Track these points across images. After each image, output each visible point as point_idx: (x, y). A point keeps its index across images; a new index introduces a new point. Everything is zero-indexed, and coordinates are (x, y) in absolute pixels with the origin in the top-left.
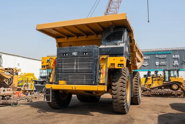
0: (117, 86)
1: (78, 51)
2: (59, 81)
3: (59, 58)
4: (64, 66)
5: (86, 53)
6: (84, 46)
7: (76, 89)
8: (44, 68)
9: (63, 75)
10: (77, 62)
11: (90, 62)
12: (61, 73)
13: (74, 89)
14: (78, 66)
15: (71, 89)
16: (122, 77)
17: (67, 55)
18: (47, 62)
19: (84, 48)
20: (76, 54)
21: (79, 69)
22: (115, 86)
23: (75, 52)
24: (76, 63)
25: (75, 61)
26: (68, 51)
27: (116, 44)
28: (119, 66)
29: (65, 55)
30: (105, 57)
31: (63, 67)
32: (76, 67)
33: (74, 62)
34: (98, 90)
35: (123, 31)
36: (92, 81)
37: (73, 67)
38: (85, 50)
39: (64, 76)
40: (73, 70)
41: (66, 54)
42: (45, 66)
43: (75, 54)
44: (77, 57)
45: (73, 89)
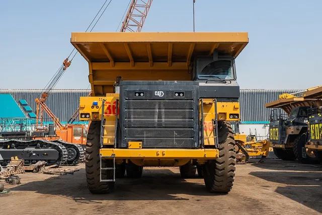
0: (225, 149)
1: (166, 89)
2: (130, 143)
3: (126, 99)
4: (134, 115)
5: (179, 94)
6: (176, 82)
7: (165, 156)
8: (86, 117)
9: (137, 131)
10: (159, 109)
11: (185, 109)
12: (130, 127)
13: (161, 156)
14: (163, 117)
15: (156, 156)
16: (230, 134)
17: (142, 95)
18: (93, 107)
19: (176, 84)
20: (162, 94)
21: (165, 121)
22: (222, 149)
23: (159, 91)
24: (157, 110)
25: (157, 106)
26: (145, 88)
27: (224, 82)
28: (232, 117)
29: (137, 95)
30: (207, 101)
31: (132, 116)
32: (158, 118)
33: (154, 109)
34: (206, 156)
35: (230, 61)
36: (193, 142)
37: (154, 118)
38: (180, 87)
39: (139, 134)
40: (153, 123)
41: (139, 94)
42: (89, 114)
43: (159, 94)
44: (163, 100)
45: (159, 156)
